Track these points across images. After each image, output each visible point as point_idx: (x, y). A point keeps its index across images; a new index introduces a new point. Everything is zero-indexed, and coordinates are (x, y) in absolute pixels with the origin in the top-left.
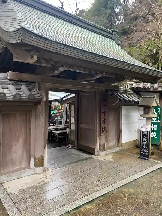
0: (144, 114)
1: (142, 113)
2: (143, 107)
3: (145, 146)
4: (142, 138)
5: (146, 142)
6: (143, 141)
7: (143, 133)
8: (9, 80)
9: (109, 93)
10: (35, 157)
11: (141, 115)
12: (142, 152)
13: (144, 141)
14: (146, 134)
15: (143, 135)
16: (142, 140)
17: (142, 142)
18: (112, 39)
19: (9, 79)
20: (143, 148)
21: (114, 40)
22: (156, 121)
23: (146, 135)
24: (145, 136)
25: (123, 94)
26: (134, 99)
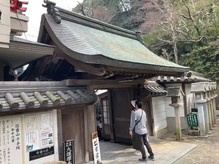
0: (172, 103)
1: (170, 102)
2: (171, 97)
9: (141, 88)
11: (170, 105)
19: (67, 85)
21: (138, 40)
25: (151, 87)
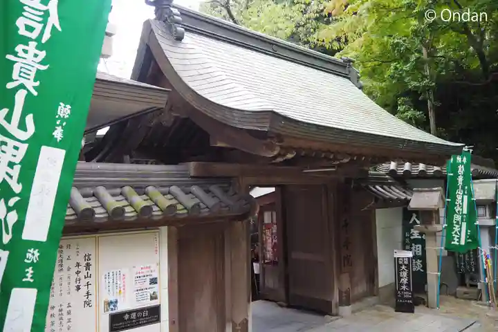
3: (404, 287)
4: (399, 271)
5: (406, 279)
6: (400, 278)
7: (400, 263)
8: (192, 177)
9: (352, 186)
10: (233, 322)
12: (400, 298)
13: (402, 278)
14: (406, 263)
15: (400, 266)
16: (399, 274)
17: (399, 280)
18: (346, 76)
19: (192, 175)
20: (401, 291)
21: (349, 78)
22: (420, 237)
23: (405, 265)
24: (403, 267)
25: (377, 187)
26: (392, 196)
